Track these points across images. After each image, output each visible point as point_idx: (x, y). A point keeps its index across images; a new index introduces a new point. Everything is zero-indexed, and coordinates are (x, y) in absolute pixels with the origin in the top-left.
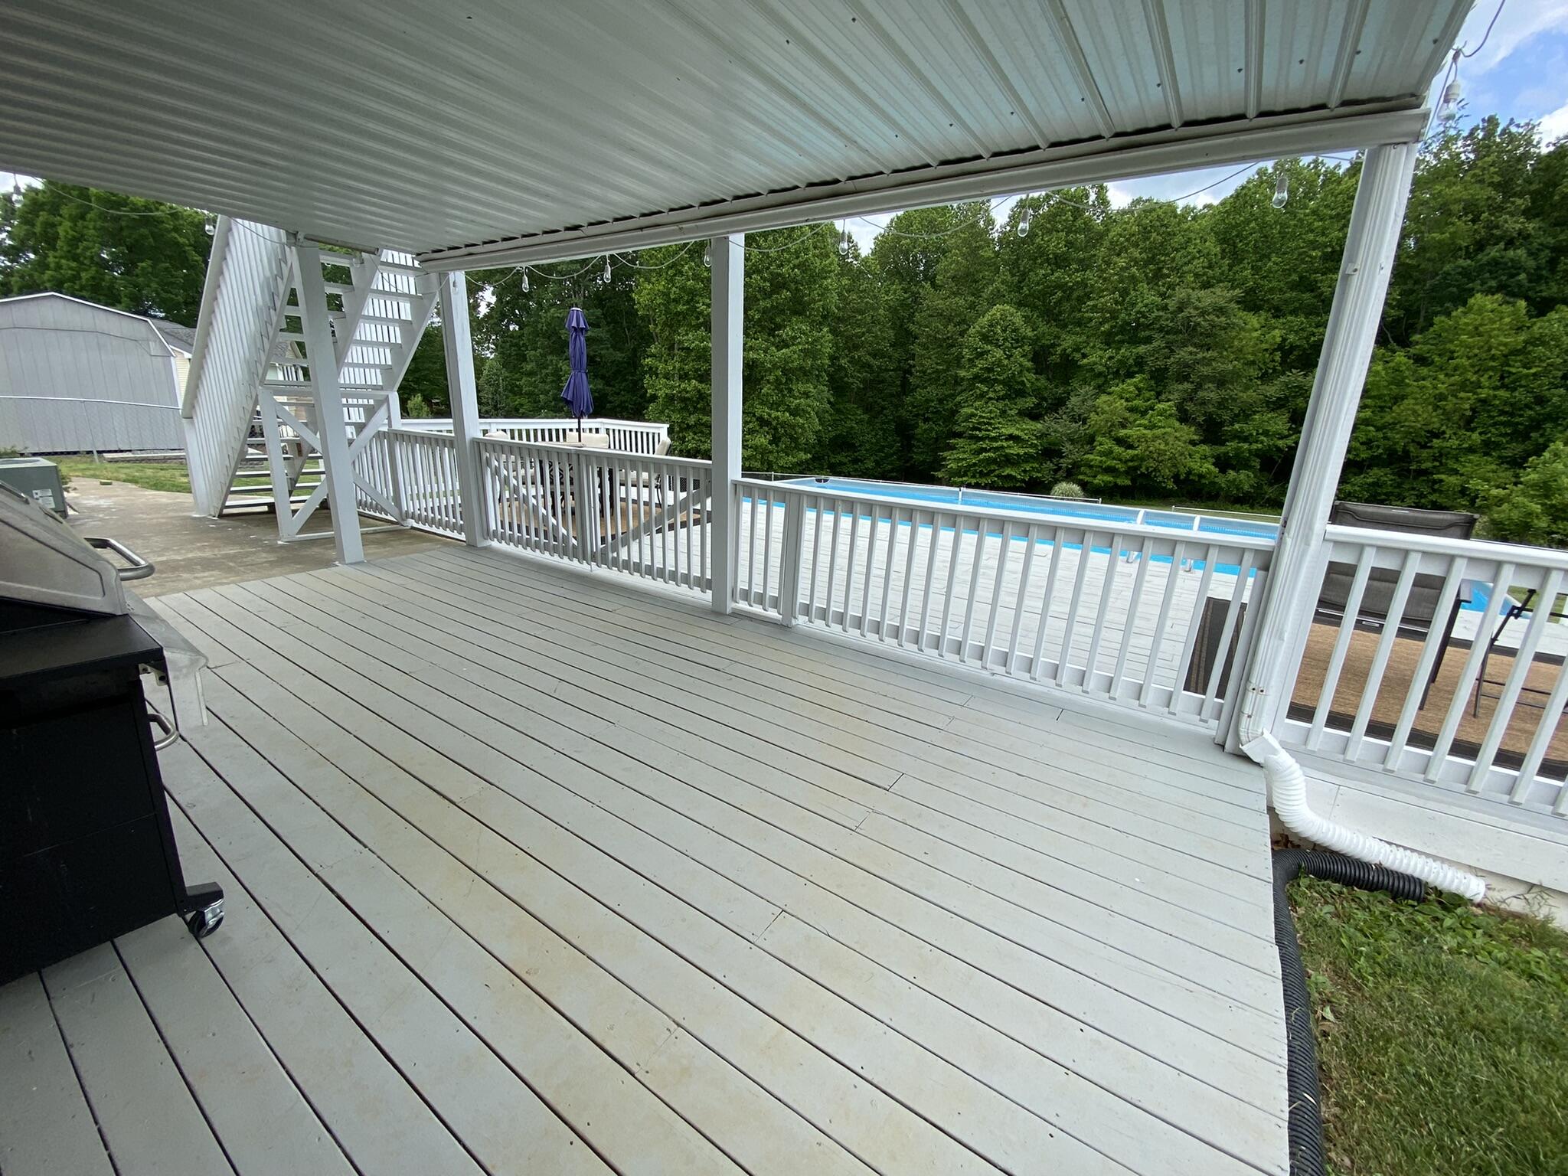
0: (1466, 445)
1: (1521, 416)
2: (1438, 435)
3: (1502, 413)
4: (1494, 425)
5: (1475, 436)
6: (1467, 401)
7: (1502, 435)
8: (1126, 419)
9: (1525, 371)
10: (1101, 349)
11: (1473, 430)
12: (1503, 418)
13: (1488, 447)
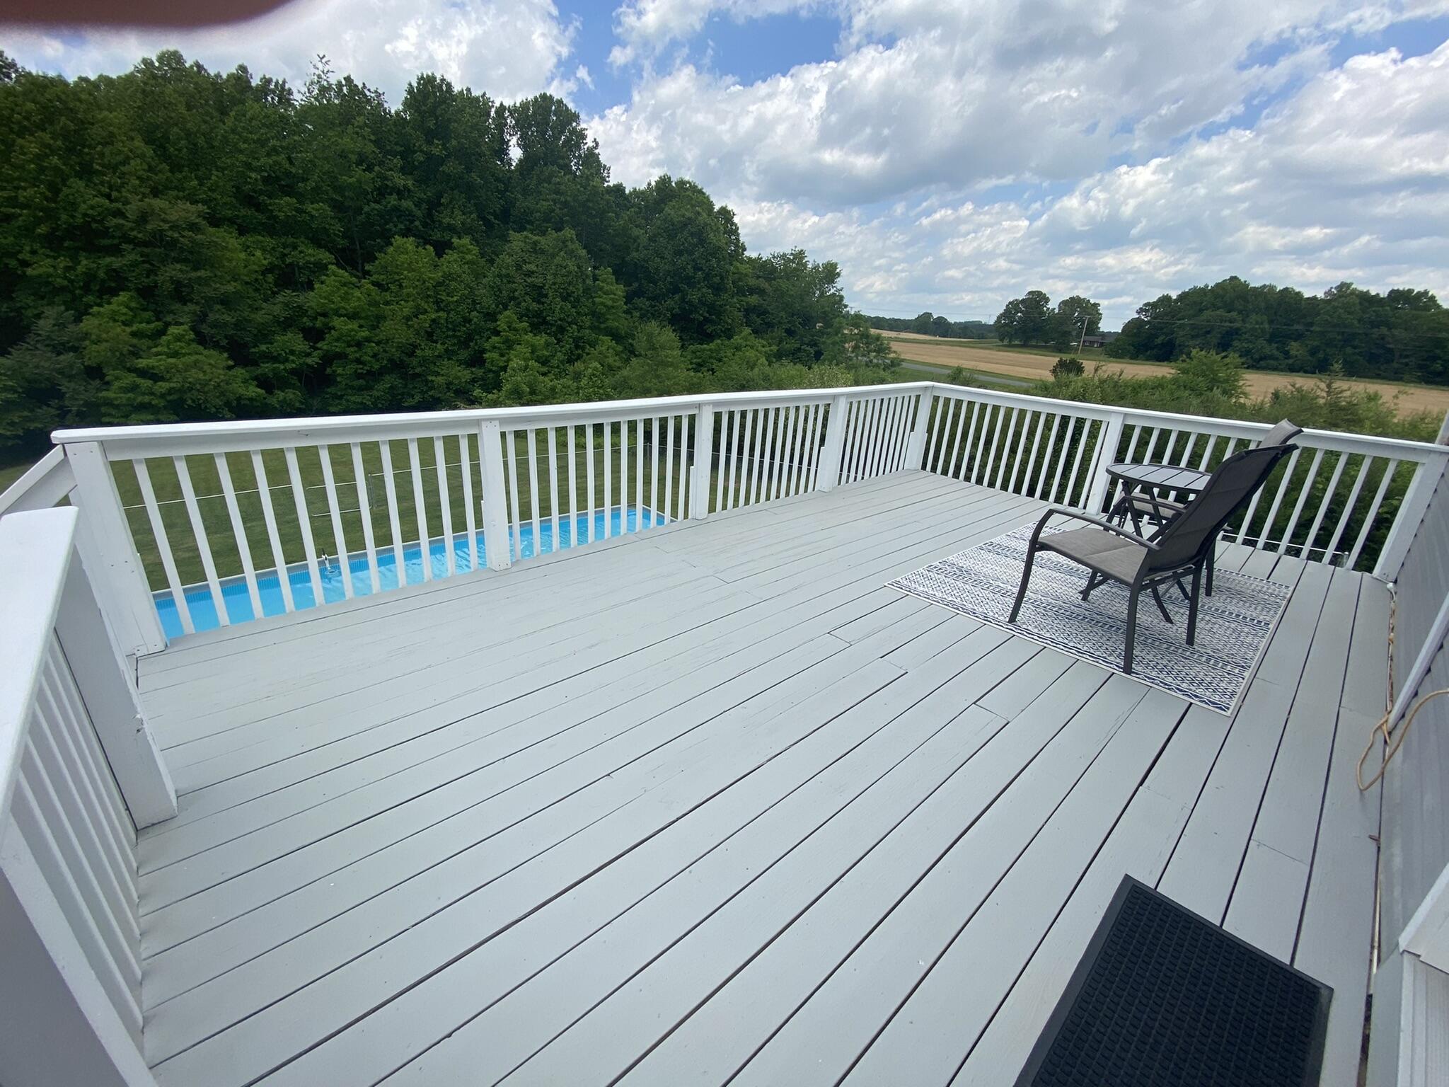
0: (436, 354)
1: (459, 331)
2: (415, 347)
3: (448, 329)
4: (447, 337)
5: (439, 346)
6: (425, 320)
7: (454, 345)
8: (134, 346)
9: (451, 299)
10: (48, 256)
11: (436, 342)
12: (450, 333)
13: (449, 354)
